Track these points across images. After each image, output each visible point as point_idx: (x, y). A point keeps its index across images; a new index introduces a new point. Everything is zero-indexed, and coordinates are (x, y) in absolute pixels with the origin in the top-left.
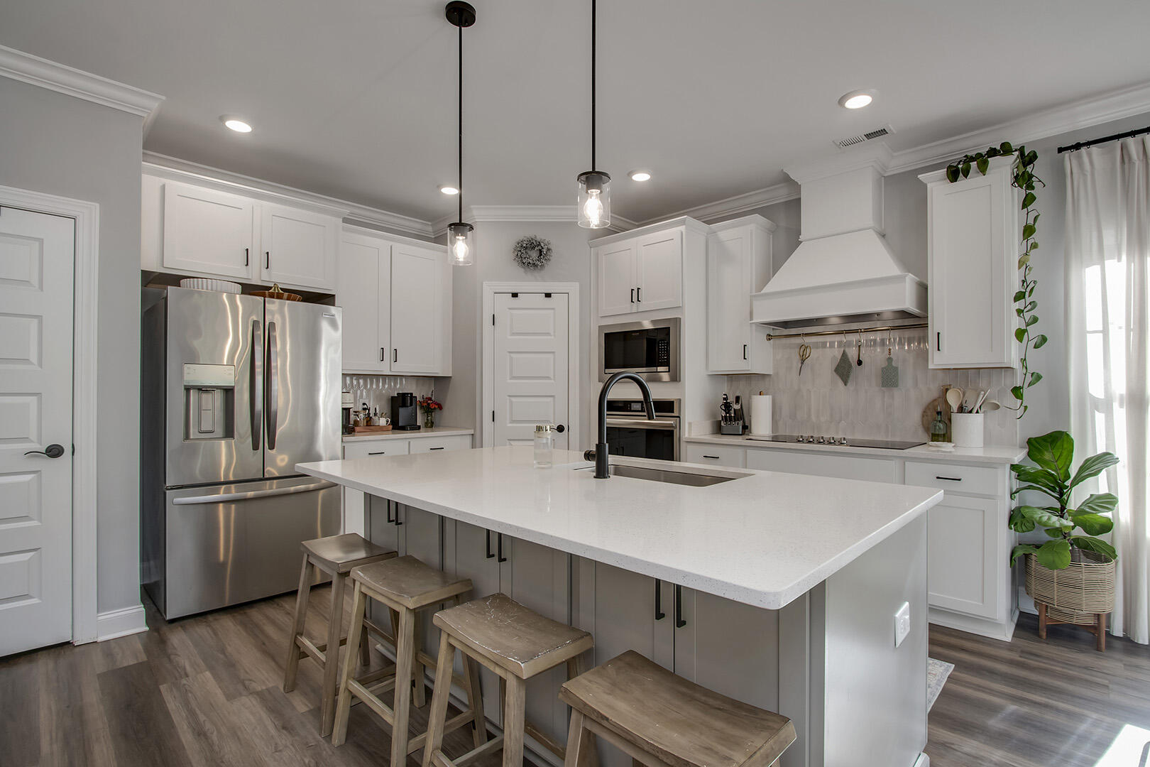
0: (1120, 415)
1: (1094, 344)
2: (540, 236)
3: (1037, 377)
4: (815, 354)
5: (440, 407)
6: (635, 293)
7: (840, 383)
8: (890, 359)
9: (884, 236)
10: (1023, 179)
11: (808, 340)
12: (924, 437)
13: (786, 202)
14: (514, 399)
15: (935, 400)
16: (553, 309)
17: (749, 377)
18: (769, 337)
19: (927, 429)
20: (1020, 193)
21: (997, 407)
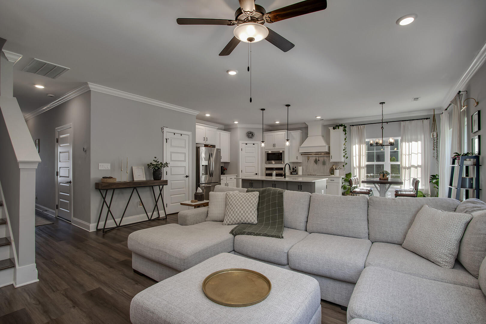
0: (358, 169)
1: (354, 158)
2: (252, 131)
3: (346, 164)
4: (310, 158)
5: (227, 170)
6: (274, 145)
7: (315, 164)
8: (324, 160)
9: (323, 136)
10: (345, 130)
11: (309, 155)
12: (330, 174)
14: (246, 167)
15: (331, 167)
16: (255, 147)
17: (297, 163)
18: (302, 155)
19: (330, 172)
20: (344, 132)
21: (341, 169)
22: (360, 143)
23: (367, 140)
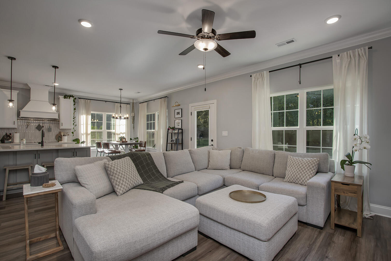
0: (85, 136)
1: (82, 126)
3: (75, 131)
4: (32, 124)
12: (57, 141)
15: (58, 134)
19: (56, 139)
20: (74, 103)
21: (69, 135)
22: (87, 114)
23: (92, 112)
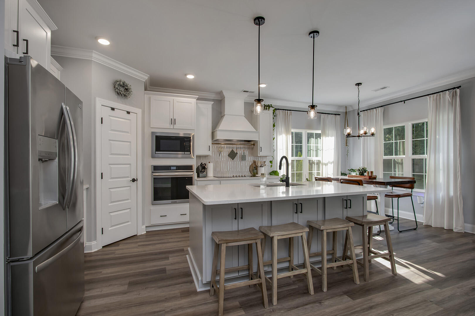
4: (223, 149)
6: (173, 120)
7: (230, 159)
8: (244, 153)
13: (213, 99)
15: (253, 164)
16: (130, 120)
19: (251, 172)
22: (287, 131)
23: (294, 131)
